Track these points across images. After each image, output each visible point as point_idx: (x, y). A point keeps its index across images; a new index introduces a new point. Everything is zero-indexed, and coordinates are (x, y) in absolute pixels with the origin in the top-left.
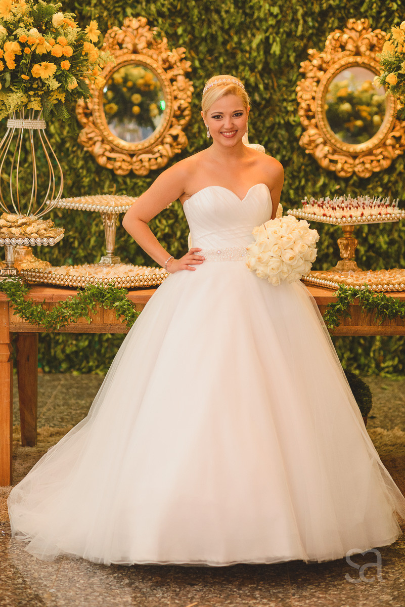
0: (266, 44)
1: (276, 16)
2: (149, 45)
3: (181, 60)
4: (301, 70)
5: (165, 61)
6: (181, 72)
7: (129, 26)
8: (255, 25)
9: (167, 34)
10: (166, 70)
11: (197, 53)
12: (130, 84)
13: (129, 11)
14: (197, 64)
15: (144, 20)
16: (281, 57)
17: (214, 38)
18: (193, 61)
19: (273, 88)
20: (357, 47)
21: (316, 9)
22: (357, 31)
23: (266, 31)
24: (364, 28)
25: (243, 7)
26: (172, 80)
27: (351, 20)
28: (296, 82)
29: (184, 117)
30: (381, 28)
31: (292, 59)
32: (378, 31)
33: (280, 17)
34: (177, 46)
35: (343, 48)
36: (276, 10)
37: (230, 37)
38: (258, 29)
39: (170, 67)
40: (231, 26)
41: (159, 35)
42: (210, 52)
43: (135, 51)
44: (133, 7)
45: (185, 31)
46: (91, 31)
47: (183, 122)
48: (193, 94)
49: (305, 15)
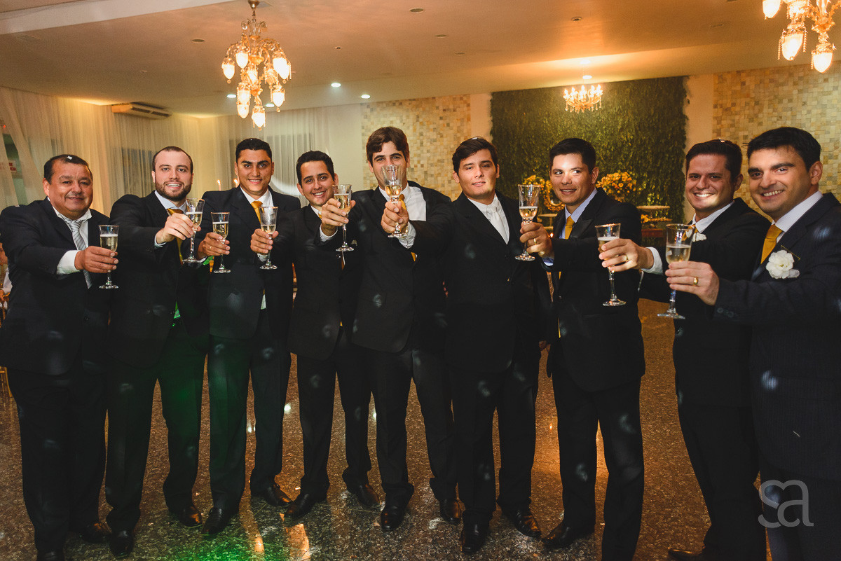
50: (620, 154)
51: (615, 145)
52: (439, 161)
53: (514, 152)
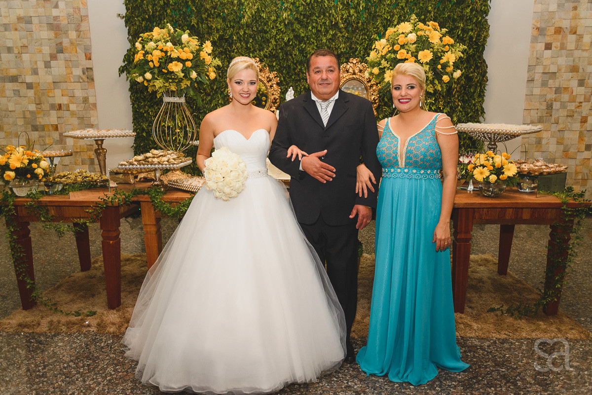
3: (275, 77)
5: (268, 78)
6: (275, 83)
9: (268, 65)
10: (268, 82)
11: (282, 74)
14: (282, 79)
15: (258, 59)
17: (289, 67)
18: (280, 78)
20: (354, 71)
22: (353, 64)
24: (357, 62)
26: (271, 86)
27: (351, 59)
29: (277, 103)
30: (365, 62)
32: (363, 64)
34: (273, 71)
35: (348, 71)
37: (297, 66)
39: (270, 80)
40: (297, 61)
41: (265, 66)
42: (288, 73)
44: (253, 53)
45: (276, 64)
46: (207, 46)
47: (276, 105)
48: (280, 92)
50: (374, 17)
52: (20, 19)
53: (167, 4)
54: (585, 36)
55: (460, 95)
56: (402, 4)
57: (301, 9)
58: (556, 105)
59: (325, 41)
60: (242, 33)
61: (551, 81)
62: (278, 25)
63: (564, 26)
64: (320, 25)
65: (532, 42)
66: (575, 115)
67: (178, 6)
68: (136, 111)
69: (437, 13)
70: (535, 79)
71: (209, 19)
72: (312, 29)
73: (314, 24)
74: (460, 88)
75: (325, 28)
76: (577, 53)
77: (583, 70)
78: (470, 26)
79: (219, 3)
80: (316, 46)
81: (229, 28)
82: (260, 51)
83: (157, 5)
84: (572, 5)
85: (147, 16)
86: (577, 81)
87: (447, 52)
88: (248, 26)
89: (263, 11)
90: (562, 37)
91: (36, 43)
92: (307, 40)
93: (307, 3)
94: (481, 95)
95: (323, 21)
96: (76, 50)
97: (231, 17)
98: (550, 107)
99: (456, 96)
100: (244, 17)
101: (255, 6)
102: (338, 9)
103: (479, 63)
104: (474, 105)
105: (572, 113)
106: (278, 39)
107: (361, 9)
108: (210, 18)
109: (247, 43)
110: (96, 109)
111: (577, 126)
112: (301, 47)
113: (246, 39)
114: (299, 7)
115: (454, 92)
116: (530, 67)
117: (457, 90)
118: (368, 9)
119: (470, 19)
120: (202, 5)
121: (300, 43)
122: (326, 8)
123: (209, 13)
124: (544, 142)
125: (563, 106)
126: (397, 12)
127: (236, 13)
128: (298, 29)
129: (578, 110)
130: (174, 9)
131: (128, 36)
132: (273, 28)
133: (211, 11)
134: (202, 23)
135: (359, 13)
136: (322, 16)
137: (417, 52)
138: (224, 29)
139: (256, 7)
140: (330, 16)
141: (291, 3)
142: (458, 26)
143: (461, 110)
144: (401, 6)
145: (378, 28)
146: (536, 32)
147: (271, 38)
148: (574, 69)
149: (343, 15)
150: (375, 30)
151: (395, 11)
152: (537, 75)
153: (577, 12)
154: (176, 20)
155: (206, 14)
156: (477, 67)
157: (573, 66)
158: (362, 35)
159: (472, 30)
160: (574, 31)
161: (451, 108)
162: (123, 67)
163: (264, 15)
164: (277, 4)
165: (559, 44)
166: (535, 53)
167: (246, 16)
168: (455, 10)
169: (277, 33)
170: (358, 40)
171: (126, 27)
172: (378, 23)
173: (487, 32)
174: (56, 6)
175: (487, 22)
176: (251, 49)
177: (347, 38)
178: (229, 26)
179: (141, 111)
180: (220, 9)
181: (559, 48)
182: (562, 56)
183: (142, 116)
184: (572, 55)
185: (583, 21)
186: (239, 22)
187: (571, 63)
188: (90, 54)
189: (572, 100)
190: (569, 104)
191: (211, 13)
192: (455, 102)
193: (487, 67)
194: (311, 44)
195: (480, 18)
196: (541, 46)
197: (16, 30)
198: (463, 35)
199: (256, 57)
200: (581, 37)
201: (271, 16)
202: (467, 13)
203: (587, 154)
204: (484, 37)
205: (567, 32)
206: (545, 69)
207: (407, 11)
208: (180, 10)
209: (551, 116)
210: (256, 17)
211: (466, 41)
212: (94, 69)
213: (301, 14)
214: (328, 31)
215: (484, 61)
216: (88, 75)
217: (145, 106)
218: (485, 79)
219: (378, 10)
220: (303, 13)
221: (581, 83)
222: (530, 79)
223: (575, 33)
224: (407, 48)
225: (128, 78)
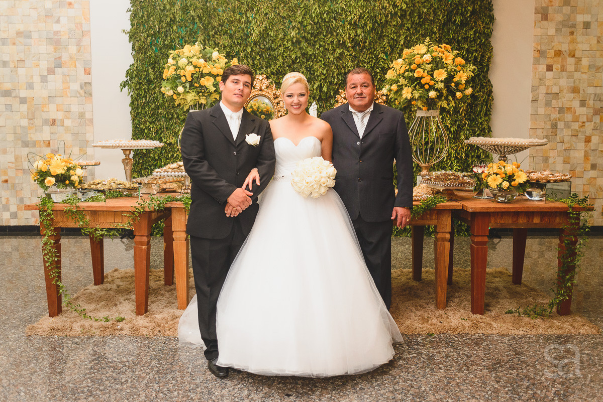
0: (320, 87)
1: (325, 75)
2: (267, 87)
4: (336, 99)
5: (274, 95)
7: (258, 79)
8: (315, 78)
9: (275, 82)
10: (275, 98)
12: (260, 110)
13: (258, 72)
15: (265, 76)
16: (327, 93)
19: (323, 107)
21: (343, 71)
23: (320, 81)
25: (310, 71)
26: (278, 104)
28: (333, 104)
31: (332, 94)
33: (326, 75)
36: (325, 72)
38: (317, 81)
39: (277, 97)
41: (272, 83)
43: (261, 90)
44: (260, 69)
49: (337, 75)
50: (381, 37)
51: (373, 19)
52: (19, 33)
53: (173, 21)
54: (583, 59)
55: (467, 114)
56: (408, 25)
57: (309, 27)
58: (561, 125)
59: (332, 60)
60: (249, 50)
61: (554, 102)
62: (285, 43)
63: (563, 50)
64: (328, 44)
65: (534, 64)
66: (579, 135)
67: (184, 23)
68: (136, 127)
69: (442, 34)
70: (540, 98)
71: (216, 36)
72: (320, 47)
73: (321, 43)
74: (467, 106)
75: (332, 47)
76: (577, 75)
77: (584, 91)
78: (474, 47)
79: (226, 21)
80: (324, 64)
81: (236, 45)
82: (267, 68)
83: (163, 21)
84: (569, 30)
85: (152, 32)
86: (579, 102)
87: (459, 71)
88: (255, 43)
89: (271, 29)
90: (562, 59)
91: (33, 57)
92: (315, 58)
93: (314, 23)
94: (488, 114)
95: (330, 39)
96: (75, 64)
97: (238, 35)
98: (554, 126)
99: (463, 114)
100: (251, 34)
101: (262, 24)
102: (346, 28)
103: (484, 82)
104: (481, 123)
105: (576, 132)
106: (286, 57)
107: (369, 29)
108: (218, 35)
109: (253, 59)
110: (93, 125)
111: (581, 145)
112: (309, 65)
113: (253, 56)
114: (307, 26)
115: (461, 111)
116: (533, 87)
117: (464, 109)
118: (375, 30)
119: (474, 40)
120: (209, 23)
121: (308, 60)
122: (333, 27)
123: (217, 30)
124: (551, 161)
125: (567, 126)
126: (403, 33)
127: (244, 31)
128: (306, 47)
129: (581, 129)
130: (180, 25)
131: (132, 51)
132: (280, 46)
133: (218, 29)
134: (208, 40)
135: (366, 32)
136: (330, 35)
137: (432, 71)
138: (231, 46)
139: (264, 26)
140: (337, 35)
141: (299, 22)
142: (463, 47)
143: (469, 128)
144: (407, 27)
145: (385, 48)
146: (537, 54)
147: (278, 56)
148: (575, 90)
149: (350, 35)
150: (382, 49)
151: (401, 32)
152: (540, 95)
153: (574, 36)
154: (182, 37)
155: (214, 31)
156: (482, 87)
157: (574, 87)
158: (369, 54)
159: (476, 51)
160: (572, 54)
161: (458, 127)
162: (125, 82)
163: (271, 33)
164: (286, 23)
165: (559, 66)
166: (537, 73)
167: (254, 35)
168: (460, 31)
169: (284, 51)
170: (365, 59)
171: (130, 42)
172: (384, 43)
173: (490, 53)
174: (58, 21)
175: (490, 43)
176: (258, 66)
177: (355, 56)
178: (236, 43)
179: (142, 126)
180: (227, 26)
181: (560, 70)
182: (563, 78)
183: (142, 132)
184: (573, 77)
185: (580, 45)
186: (246, 39)
187: (572, 84)
188: (90, 68)
189: (576, 119)
190: (573, 123)
191: (218, 30)
192: (462, 120)
193: (492, 87)
194: (318, 62)
195: (484, 40)
196: (542, 68)
197: (14, 44)
198: (468, 56)
199: (262, 73)
200: (579, 60)
201: (279, 34)
202: (471, 35)
203: (593, 173)
204: (488, 58)
205: (566, 55)
206: (547, 89)
207: (413, 32)
208: (186, 27)
209: (556, 135)
210: (263, 35)
211: (470, 61)
212: (93, 84)
213: (308, 33)
214: (335, 50)
215: (489, 81)
216: (87, 90)
217: (145, 122)
218: (490, 98)
219: (384, 31)
220: (310, 32)
221: (583, 104)
222: (534, 99)
223: (574, 56)
224: (423, 67)
225: (129, 93)
